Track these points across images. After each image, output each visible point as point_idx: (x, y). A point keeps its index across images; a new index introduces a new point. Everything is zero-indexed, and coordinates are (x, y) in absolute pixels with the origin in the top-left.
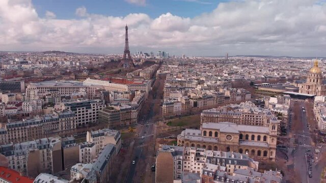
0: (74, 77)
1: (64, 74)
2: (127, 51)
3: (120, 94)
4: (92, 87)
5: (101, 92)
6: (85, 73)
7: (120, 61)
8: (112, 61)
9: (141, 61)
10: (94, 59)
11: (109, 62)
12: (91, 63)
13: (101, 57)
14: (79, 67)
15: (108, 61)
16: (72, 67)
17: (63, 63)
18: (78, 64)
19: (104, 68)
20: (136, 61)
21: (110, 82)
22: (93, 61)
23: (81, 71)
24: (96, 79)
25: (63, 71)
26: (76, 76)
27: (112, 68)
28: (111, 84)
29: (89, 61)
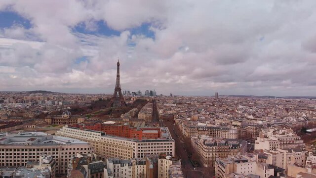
0: (49, 121)
1: (38, 117)
2: (118, 89)
3: (126, 167)
4: (69, 147)
5: (86, 166)
6: (65, 116)
7: (109, 100)
8: (100, 100)
9: (132, 99)
10: (80, 98)
11: (97, 102)
12: (76, 102)
13: (88, 96)
14: (62, 106)
15: (95, 100)
16: (52, 108)
17: (43, 102)
18: (61, 103)
19: (91, 108)
20: (126, 100)
21: (103, 134)
22: (79, 100)
23: (61, 113)
24: (78, 127)
25: (38, 111)
26: (52, 119)
27: (100, 108)
28: (104, 138)
29: (75, 100)
